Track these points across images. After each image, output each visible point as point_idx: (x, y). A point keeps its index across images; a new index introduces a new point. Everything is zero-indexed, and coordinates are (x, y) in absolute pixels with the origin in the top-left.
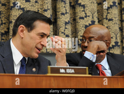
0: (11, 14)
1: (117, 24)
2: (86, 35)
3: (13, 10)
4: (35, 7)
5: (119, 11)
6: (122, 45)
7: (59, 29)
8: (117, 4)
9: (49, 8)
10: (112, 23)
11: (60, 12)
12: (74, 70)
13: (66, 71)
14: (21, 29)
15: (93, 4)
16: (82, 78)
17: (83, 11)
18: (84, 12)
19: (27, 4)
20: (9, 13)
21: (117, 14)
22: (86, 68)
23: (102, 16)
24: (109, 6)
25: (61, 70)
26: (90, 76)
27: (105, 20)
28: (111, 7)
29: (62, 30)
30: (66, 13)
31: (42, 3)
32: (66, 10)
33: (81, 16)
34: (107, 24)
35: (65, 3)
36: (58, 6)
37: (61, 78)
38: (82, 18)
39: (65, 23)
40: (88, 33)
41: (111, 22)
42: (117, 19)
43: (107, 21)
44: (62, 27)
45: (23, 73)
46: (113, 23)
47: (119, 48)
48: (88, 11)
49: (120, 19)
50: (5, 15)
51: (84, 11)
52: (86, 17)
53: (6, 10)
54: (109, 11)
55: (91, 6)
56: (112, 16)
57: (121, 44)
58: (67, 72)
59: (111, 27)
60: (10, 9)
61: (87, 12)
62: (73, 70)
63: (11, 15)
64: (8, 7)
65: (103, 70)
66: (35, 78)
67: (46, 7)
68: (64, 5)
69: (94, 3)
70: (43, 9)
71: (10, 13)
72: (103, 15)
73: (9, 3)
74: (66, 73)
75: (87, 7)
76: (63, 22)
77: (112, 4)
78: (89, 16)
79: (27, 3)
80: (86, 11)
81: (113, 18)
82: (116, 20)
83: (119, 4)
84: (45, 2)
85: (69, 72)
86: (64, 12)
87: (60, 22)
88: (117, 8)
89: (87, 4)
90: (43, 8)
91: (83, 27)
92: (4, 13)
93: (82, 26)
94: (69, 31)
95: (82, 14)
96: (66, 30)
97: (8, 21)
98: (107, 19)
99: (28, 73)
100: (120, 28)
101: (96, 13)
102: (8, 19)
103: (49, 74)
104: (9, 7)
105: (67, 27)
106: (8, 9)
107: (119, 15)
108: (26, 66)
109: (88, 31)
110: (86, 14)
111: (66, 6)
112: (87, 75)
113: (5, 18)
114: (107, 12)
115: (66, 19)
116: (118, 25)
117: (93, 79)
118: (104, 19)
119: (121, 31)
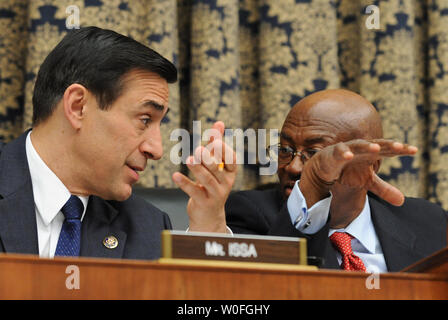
0: (33, 48)
1: (409, 92)
2: (294, 133)
3: (39, 34)
4: (118, 24)
5: (419, 45)
6: (427, 167)
7: (199, 105)
8: (411, 22)
9: (169, 28)
10: (391, 88)
11: (205, 48)
12: (257, 249)
13: (226, 249)
14: (74, 97)
15: (320, 20)
16: (284, 277)
17: (283, 44)
18: (286, 50)
19: (90, 13)
20: (26, 43)
21: (412, 59)
22: (298, 243)
23: (358, 61)
24: (384, 29)
25: (208, 245)
26: (314, 269)
27: (367, 77)
28: (390, 30)
29: (210, 109)
30: (225, 50)
31: (143, 13)
32: (225, 40)
33: (279, 63)
34: (375, 92)
35: (223, 16)
36: (197, 25)
37: (208, 275)
38: (282, 70)
39: (219, 84)
40: (301, 123)
41: (388, 84)
42: (410, 74)
43: (375, 80)
44: (208, 100)
45: (71, 254)
46: (397, 88)
47: (417, 178)
48: (302, 44)
49: (421, 75)
50: (11, 49)
51: (288, 44)
52: (295, 65)
53: (14, 31)
54: (383, 47)
55: (314, 27)
56: (392, 65)
57: (422, 166)
58: (231, 253)
59: (388, 104)
60: (29, 28)
61: (300, 48)
62: (252, 247)
63: (31, 51)
64: (22, 21)
65: (356, 254)
66: (114, 271)
67: (157, 26)
68: (217, 23)
69: (324, 16)
70: (148, 33)
71: (30, 45)
72: (362, 60)
73: (25, 7)
74: (227, 257)
75: (299, 30)
76: (213, 82)
77: (393, 21)
78: (305, 64)
79: (89, 9)
80: (297, 44)
81: (398, 73)
82: (405, 80)
83: (418, 21)
84: (153, 10)
85: (237, 255)
86: (219, 46)
87: (202, 80)
88: (412, 36)
89: (300, 19)
90: (148, 28)
91: (283, 101)
92: (6, 42)
93: (279, 97)
94: (231, 116)
95: (280, 54)
96: (223, 110)
97: (20, 71)
98: (373, 73)
99: (90, 255)
100: (419, 108)
101: (333, 52)
102: (20, 63)
103: (167, 261)
104: (25, 23)
105: (226, 99)
106: (21, 29)
107: (416, 63)
108: (82, 228)
109: (301, 118)
110: (294, 54)
111: (224, 26)
112: (303, 268)
113: (10, 61)
114: (374, 49)
115: (222, 71)
116: (413, 98)
117: (324, 280)
118: (364, 72)
119: (423, 120)
